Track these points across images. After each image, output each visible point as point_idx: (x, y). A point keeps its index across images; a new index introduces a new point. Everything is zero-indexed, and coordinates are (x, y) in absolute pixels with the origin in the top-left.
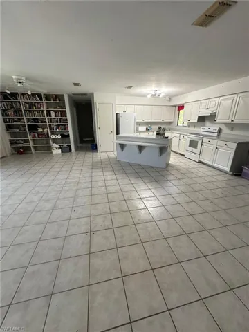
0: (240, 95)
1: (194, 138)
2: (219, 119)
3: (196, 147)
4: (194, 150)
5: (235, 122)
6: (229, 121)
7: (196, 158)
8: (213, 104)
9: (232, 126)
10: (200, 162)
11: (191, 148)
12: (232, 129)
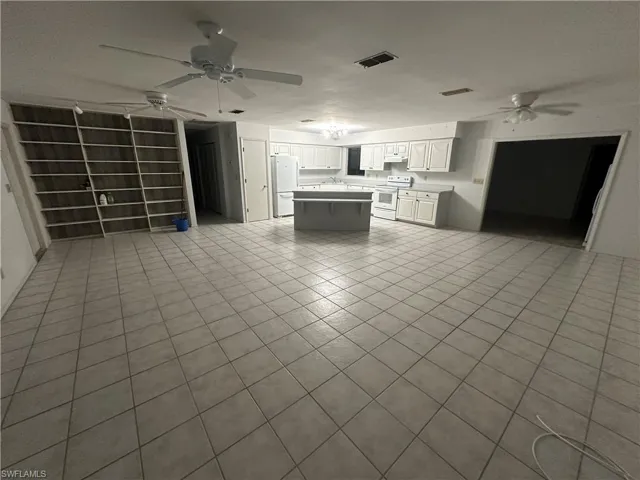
0: (432, 142)
1: (386, 191)
2: (411, 166)
3: (390, 201)
4: (387, 205)
5: (431, 170)
6: (424, 170)
7: (392, 215)
8: (402, 149)
9: (425, 175)
10: (397, 220)
11: (384, 204)
12: (426, 178)
